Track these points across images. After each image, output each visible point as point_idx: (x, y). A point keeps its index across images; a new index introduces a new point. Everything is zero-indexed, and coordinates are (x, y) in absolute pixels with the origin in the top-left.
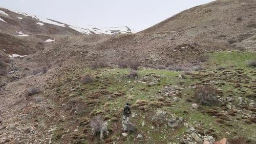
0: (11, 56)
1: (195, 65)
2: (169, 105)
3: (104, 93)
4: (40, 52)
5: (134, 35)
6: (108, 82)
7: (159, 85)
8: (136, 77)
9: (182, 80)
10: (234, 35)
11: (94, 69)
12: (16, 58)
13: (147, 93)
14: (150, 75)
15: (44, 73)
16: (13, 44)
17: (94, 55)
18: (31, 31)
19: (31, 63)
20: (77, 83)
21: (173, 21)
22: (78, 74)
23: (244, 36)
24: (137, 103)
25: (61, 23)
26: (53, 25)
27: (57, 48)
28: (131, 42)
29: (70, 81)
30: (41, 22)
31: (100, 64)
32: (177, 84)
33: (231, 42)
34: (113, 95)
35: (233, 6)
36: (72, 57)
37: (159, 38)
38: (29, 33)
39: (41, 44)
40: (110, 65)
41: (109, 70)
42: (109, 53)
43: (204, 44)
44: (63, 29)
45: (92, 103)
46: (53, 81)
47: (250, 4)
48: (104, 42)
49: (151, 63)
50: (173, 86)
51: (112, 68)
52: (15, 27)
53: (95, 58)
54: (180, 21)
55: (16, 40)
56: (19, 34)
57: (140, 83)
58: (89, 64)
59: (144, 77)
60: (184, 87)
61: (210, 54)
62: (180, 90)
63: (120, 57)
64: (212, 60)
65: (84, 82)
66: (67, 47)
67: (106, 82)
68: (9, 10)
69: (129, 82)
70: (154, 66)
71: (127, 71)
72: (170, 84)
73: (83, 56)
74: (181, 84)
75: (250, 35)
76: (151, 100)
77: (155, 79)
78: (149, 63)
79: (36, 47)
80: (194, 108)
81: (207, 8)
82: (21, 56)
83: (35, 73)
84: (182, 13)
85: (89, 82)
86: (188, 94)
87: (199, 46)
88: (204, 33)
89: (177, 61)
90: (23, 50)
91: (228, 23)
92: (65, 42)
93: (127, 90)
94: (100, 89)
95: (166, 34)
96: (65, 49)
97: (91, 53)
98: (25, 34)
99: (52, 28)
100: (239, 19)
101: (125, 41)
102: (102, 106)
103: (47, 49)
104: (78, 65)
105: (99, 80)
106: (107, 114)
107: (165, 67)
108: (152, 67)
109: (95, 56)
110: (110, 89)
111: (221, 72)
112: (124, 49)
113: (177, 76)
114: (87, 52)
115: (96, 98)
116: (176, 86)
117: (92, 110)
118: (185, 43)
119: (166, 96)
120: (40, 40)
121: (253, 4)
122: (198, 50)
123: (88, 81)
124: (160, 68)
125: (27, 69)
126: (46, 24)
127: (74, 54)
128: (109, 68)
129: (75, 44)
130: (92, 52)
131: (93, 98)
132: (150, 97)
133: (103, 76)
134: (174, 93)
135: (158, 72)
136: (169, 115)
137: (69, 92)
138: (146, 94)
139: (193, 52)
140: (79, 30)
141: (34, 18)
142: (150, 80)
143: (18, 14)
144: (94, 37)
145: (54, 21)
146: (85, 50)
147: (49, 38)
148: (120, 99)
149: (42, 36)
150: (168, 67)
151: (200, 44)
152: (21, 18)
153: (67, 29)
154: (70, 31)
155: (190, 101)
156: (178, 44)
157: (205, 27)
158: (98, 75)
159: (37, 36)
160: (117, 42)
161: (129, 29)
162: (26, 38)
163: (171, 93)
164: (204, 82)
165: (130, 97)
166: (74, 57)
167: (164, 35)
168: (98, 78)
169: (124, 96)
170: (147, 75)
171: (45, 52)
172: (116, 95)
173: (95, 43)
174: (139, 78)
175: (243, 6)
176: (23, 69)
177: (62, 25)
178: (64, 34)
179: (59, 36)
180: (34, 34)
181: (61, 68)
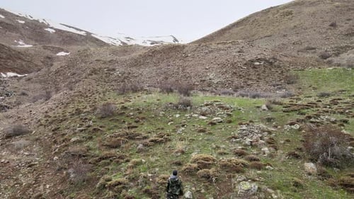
0: (4, 75)
1: (280, 88)
2: (259, 168)
3: (132, 137)
4: (47, 69)
5: (184, 46)
6: (142, 115)
7: (230, 122)
8: (188, 108)
9: (270, 114)
10: (327, 48)
11: (122, 94)
12: (11, 77)
13: (210, 137)
14: (211, 104)
15: (46, 100)
16: (9, 59)
17: (124, 73)
18: (36, 41)
19: (32, 86)
20: (89, 117)
21: (238, 28)
22: (95, 102)
23: (342, 48)
24: (194, 162)
25: (81, 30)
26: (69, 32)
27: (71, 63)
28: (179, 56)
29: (79, 114)
30: (52, 28)
31: (131, 86)
32: (262, 120)
33: (324, 57)
34: (147, 141)
35: (322, 7)
36: (90, 77)
37: (220, 50)
38: (34, 43)
39: (49, 58)
40: (147, 88)
41: (145, 96)
42: (146, 71)
43: (286, 59)
44: (83, 38)
45: (106, 158)
46: (54, 113)
47: (346, 4)
48: (141, 55)
49: (209, 85)
50: (256, 125)
51: (149, 92)
52: (14, 34)
53: (125, 78)
54: (248, 27)
55: (14, 53)
56: (19, 44)
57: (195, 118)
58: (115, 87)
59: (203, 108)
60: (276, 127)
61: (300, 73)
62: (270, 133)
63: (163, 76)
64: (305, 82)
65: (100, 116)
66: (86, 63)
67: (138, 115)
68: (6, 10)
69: (178, 116)
70: (214, 90)
71: (174, 98)
72: (251, 121)
73: (108, 75)
74: (269, 120)
75: (349, 47)
76: (221, 154)
77: (221, 111)
78: (207, 86)
79: (42, 62)
80: (310, 174)
81: (286, 10)
82: (19, 76)
83: (35, 100)
84: (251, 16)
85: (109, 116)
86: (288, 141)
87: (281, 61)
88: (283, 44)
89: (250, 82)
90: (22, 66)
91: (318, 30)
92: (84, 56)
93: (174, 131)
94: (125, 128)
95: (230, 45)
96: (83, 64)
97: (119, 70)
98: (28, 44)
99: (67, 37)
100: (333, 25)
101: (171, 54)
102: (124, 166)
103: (56, 65)
104: (99, 88)
105: (127, 112)
106: (131, 187)
107: (232, 91)
108: (212, 92)
109: (126, 75)
110: (143, 129)
111: (328, 100)
112: (169, 66)
113: (258, 107)
114: (114, 70)
115: (116, 147)
116: (262, 125)
117: (102, 174)
118: (259, 57)
119: (246, 145)
120: (48, 53)
121: (350, 4)
122: (279, 67)
123: (108, 114)
124: (224, 93)
125: (24, 94)
126: (58, 31)
127: (94, 72)
128: (145, 92)
129: (98, 58)
130: (122, 70)
131: (111, 147)
132: (218, 147)
133: (133, 105)
134: (261, 138)
135: (224, 100)
136: (265, 192)
137: (72, 132)
138: (208, 140)
139: (273, 70)
140: (106, 40)
141: (43, 23)
142: (213, 113)
143: (18, 16)
144: (125, 49)
145: (70, 27)
146: (111, 67)
147: (62, 50)
148: (159, 149)
149: (52, 47)
150: (236, 91)
151: (280, 59)
152: (23, 22)
153: (89, 38)
154: (92, 42)
155: (297, 157)
156: (248, 58)
157: (284, 36)
158: (127, 104)
159: (45, 48)
160: (159, 56)
161: (176, 40)
162: (28, 49)
163: (255, 137)
164: (310, 117)
165: (180, 146)
166: (94, 76)
167: (227, 46)
168: (125, 108)
169: (168, 144)
170: (207, 105)
171: (53, 69)
172: (152, 141)
173: (127, 57)
174: (193, 109)
175: (337, 7)
176: (19, 93)
177: (82, 33)
178: (84, 45)
179: (76, 48)
180: (40, 44)
181: (72, 92)
